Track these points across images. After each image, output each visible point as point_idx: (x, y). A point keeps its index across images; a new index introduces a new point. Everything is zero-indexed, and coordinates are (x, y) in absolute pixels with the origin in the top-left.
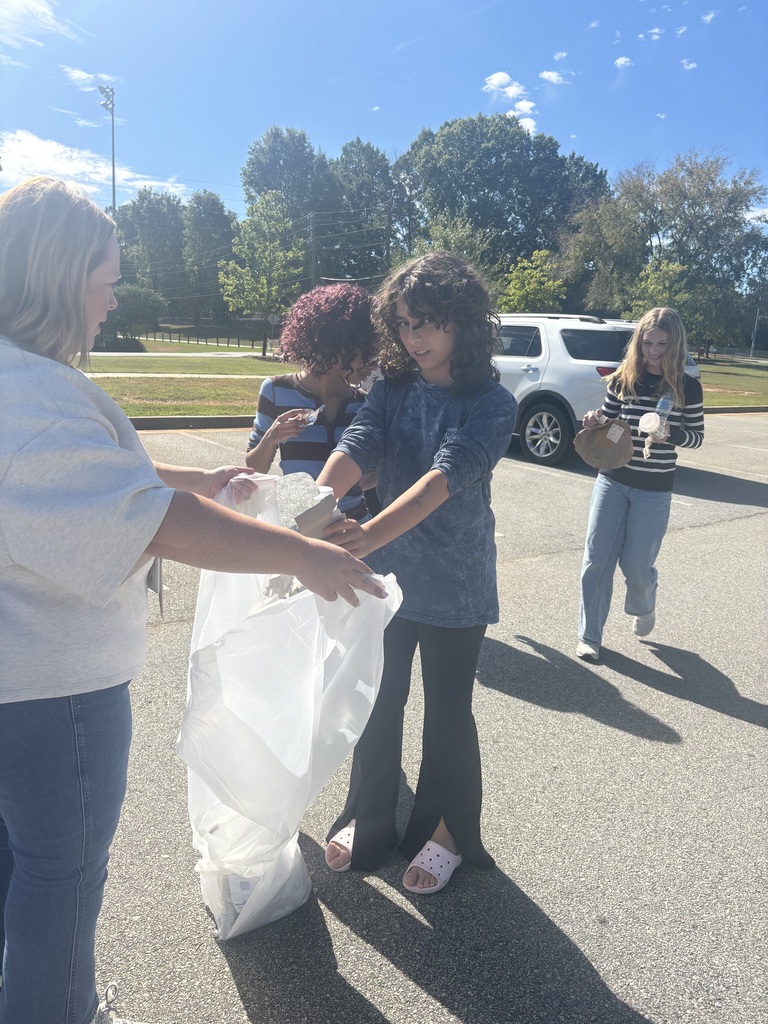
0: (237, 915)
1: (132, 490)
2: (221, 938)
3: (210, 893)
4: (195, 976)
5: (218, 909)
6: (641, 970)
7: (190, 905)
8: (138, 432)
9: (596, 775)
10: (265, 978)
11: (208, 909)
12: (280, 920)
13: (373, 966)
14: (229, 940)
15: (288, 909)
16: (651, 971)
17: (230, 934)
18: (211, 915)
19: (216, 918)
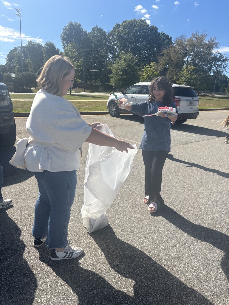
0: (93, 227)
2: (89, 233)
3: (85, 223)
4: (85, 240)
5: (88, 227)
6: (185, 236)
7: (81, 227)
8: (81, 116)
9: (173, 199)
10: (101, 240)
11: (85, 227)
12: (102, 229)
13: (125, 237)
14: (91, 233)
15: (104, 226)
16: (187, 237)
17: (92, 231)
18: (86, 228)
19: (87, 229)
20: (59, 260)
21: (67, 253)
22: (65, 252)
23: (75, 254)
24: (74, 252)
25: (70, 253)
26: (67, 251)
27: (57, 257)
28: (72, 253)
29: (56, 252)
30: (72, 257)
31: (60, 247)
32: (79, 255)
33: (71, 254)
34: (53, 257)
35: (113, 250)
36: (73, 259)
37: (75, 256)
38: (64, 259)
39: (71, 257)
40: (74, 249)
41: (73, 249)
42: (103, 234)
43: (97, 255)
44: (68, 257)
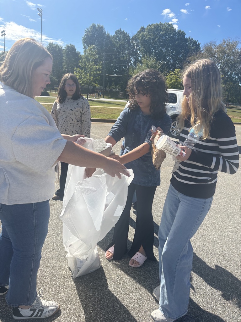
0: (79, 271)
1: (54, 139)
2: (74, 277)
3: (70, 263)
4: (66, 288)
5: (73, 268)
6: (201, 294)
7: (64, 267)
10: (87, 290)
11: (70, 268)
12: (92, 273)
13: (119, 288)
14: (76, 278)
15: (94, 270)
16: (204, 294)
17: (77, 276)
18: (71, 270)
19: (72, 272)
20: (24, 320)
21: (34, 310)
22: (31, 310)
23: (46, 313)
24: (44, 309)
25: (39, 310)
26: (34, 308)
27: (21, 316)
28: (42, 311)
29: (20, 309)
30: (42, 317)
31: (24, 305)
32: (51, 313)
33: (40, 312)
34: (15, 315)
35: (100, 308)
36: (43, 319)
37: (46, 315)
38: (31, 319)
39: (40, 316)
40: (46, 305)
41: (43, 304)
42: (91, 281)
43: (77, 315)
44: (36, 316)
